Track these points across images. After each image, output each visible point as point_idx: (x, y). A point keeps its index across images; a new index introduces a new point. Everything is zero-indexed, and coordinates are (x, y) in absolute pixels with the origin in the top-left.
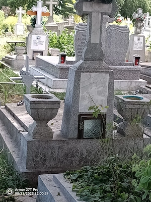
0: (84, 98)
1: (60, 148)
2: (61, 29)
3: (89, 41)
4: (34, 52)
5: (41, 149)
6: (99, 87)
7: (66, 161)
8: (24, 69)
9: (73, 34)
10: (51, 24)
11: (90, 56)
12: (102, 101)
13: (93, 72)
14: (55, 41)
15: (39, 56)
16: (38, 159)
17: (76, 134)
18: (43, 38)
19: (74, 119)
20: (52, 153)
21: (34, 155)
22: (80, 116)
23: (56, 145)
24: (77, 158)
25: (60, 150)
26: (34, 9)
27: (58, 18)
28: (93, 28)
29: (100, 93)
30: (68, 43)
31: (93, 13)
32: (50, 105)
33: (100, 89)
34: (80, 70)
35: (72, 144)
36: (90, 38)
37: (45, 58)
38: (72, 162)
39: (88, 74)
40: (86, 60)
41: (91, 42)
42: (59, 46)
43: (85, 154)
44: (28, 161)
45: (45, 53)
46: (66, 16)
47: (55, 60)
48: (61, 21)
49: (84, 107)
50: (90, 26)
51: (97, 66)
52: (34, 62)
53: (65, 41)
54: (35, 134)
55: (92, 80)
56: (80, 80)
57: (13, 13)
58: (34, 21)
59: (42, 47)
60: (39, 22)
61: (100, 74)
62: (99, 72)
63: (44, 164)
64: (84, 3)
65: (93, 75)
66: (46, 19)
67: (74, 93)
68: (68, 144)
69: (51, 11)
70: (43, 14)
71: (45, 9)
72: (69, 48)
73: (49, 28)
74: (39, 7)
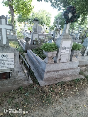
4: (25, 30)
17: (33, 44)
18: (27, 28)
20: (29, 47)
23: (30, 45)
26: (25, 22)
27: (30, 25)
33: (36, 36)
34: (33, 33)
37: (27, 31)
42: (30, 29)
43: (34, 47)
47: (29, 32)
49: (34, 39)
54: (26, 44)
56: (33, 35)
57: (21, 23)
58: (25, 25)
60: (26, 25)
74: (26, 22)
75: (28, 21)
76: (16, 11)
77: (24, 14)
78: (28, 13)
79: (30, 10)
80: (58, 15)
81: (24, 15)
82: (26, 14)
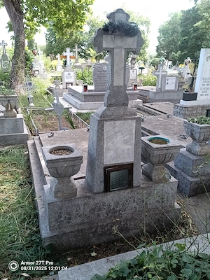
0: (109, 149)
1: (85, 204)
2: (84, 67)
3: (112, 84)
4: (67, 83)
5: (64, 209)
6: (125, 136)
7: (92, 216)
8: (55, 102)
9: (91, 70)
10: (77, 64)
11: (113, 101)
12: (128, 150)
13: (119, 119)
14: (80, 75)
15: (70, 86)
16: (62, 219)
17: (102, 188)
18: (72, 74)
19: (100, 173)
20: (77, 210)
21: (57, 216)
22: (105, 168)
23: (81, 202)
24: (104, 211)
25: (86, 207)
26: (64, 54)
27: (82, 61)
28: (115, 68)
29: (126, 142)
30: (89, 76)
31: (115, 50)
32: (70, 162)
33: (126, 138)
34: (103, 119)
35: (99, 199)
36: (113, 81)
37: (74, 88)
38: (99, 215)
39: (112, 122)
40: (109, 105)
41: (114, 85)
42: (83, 78)
43: (113, 205)
44: (50, 223)
45: (74, 84)
46: (87, 59)
47: (80, 89)
48: (84, 62)
50: (112, 66)
51: (122, 112)
52: (67, 90)
53: (87, 75)
54: (56, 193)
55: (117, 129)
56: (103, 130)
57: (55, 59)
58: (65, 62)
59: (72, 80)
60: (68, 63)
61: (126, 122)
62: (125, 119)
63: (69, 222)
64: (104, 36)
65: (118, 123)
66: (73, 60)
67: (97, 145)
68: (94, 199)
69: (77, 56)
70: (71, 57)
71: (72, 54)
72: (89, 79)
73: (75, 67)
74: (68, 53)
75: (77, 50)
76: (34, 16)
77: (59, 26)
78: (73, 22)
79: (79, 8)
80: (170, 23)
81: (61, 29)
82: (68, 26)
